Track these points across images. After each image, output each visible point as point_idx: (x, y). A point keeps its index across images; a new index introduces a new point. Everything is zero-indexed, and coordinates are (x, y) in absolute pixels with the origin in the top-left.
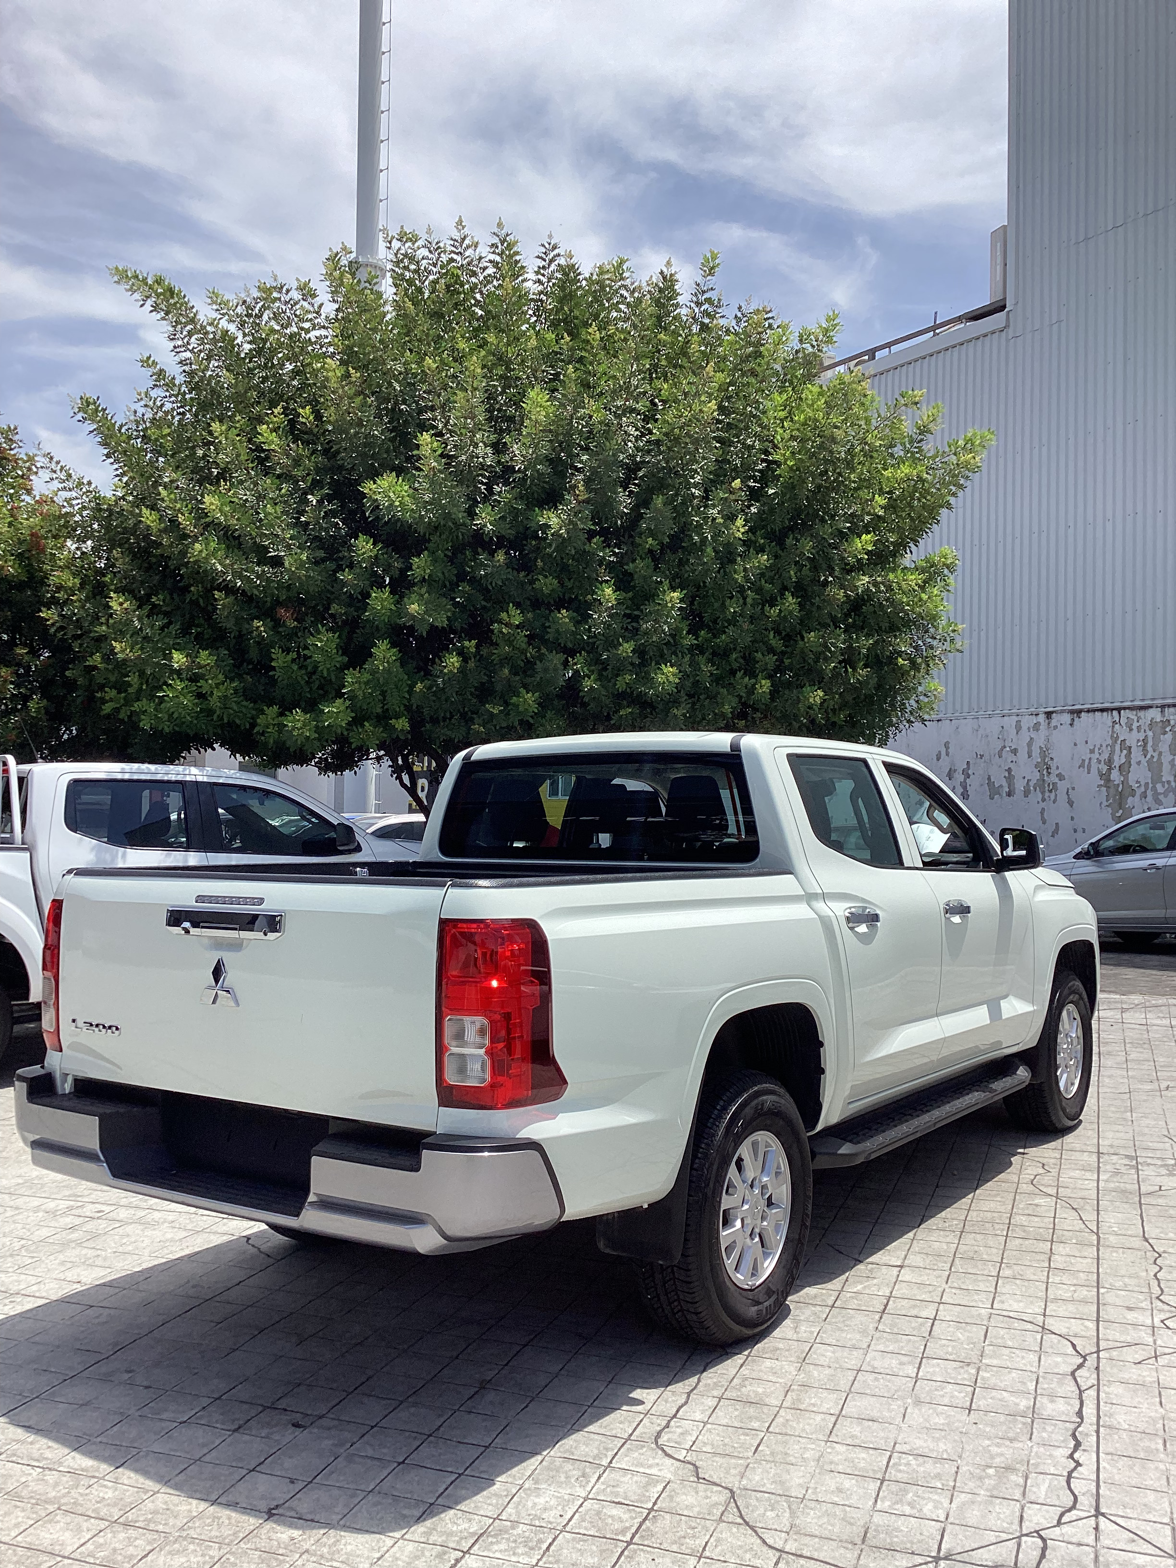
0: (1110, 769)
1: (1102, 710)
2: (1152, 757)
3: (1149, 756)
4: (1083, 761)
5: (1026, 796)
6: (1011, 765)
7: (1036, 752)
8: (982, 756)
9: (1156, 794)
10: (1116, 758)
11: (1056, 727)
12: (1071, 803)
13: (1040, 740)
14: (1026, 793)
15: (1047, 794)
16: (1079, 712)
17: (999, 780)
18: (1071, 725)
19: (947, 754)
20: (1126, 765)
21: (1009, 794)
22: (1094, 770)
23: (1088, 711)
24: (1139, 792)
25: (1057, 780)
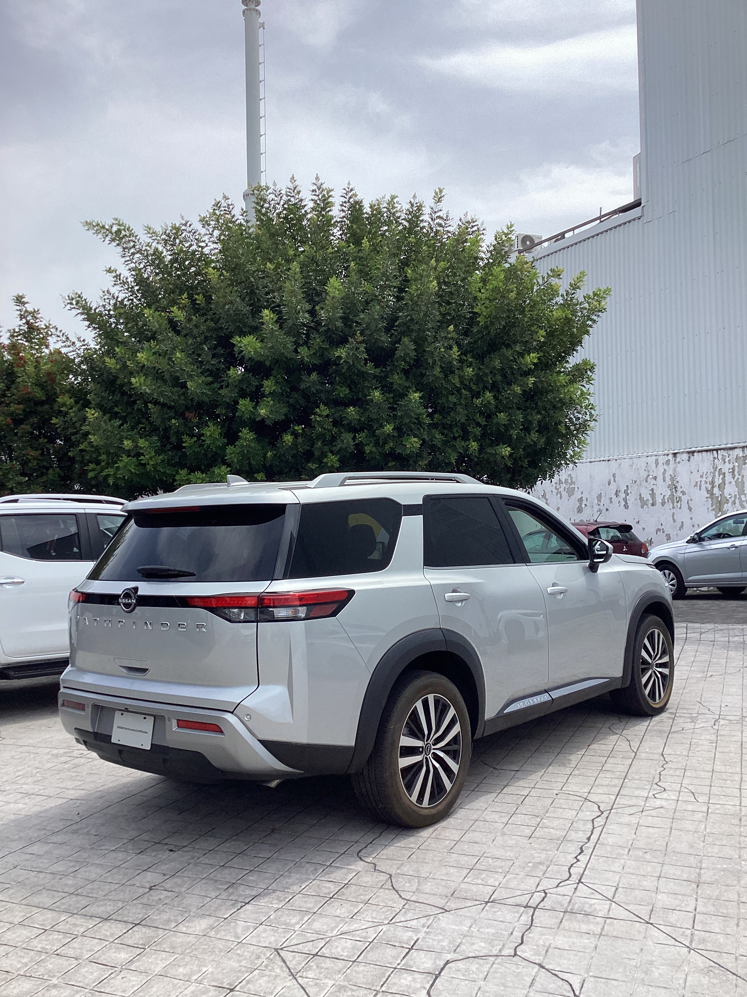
0: (713, 487)
1: (707, 451)
2: (738, 478)
3: (736, 479)
4: (697, 482)
5: (663, 505)
6: (654, 487)
7: (668, 478)
8: (635, 482)
9: (741, 501)
10: (716, 480)
11: (679, 462)
12: (690, 509)
13: (670, 472)
14: (663, 504)
15: (675, 504)
16: (693, 452)
17: (646, 496)
18: (689, 460)
19: (615, 481)
20: (723, 485)
21: (653, 505)
22: (703, 488)
23: (699, 452)
24: (731, 501)
25: (681, 495)
